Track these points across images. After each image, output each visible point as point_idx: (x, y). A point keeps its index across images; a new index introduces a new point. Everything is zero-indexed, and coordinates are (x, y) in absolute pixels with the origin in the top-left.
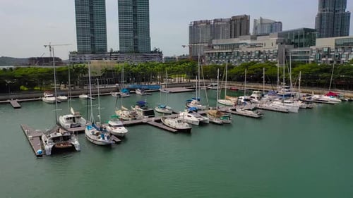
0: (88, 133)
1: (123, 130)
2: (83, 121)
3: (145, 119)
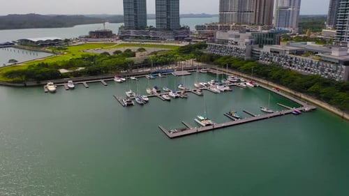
0: (137, 99)
1: (147, 99)
2: (134, 95)
3: (157, 94)
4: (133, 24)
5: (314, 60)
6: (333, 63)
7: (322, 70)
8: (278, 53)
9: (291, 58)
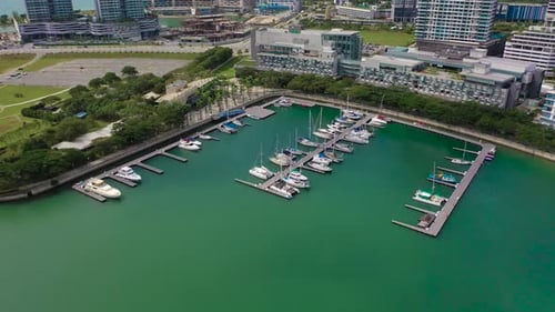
4: (45, 10)
5: (456, 81)
6: (485, 84)
7: (470, 93)
8: (394, 69)
9: (417, 77)
